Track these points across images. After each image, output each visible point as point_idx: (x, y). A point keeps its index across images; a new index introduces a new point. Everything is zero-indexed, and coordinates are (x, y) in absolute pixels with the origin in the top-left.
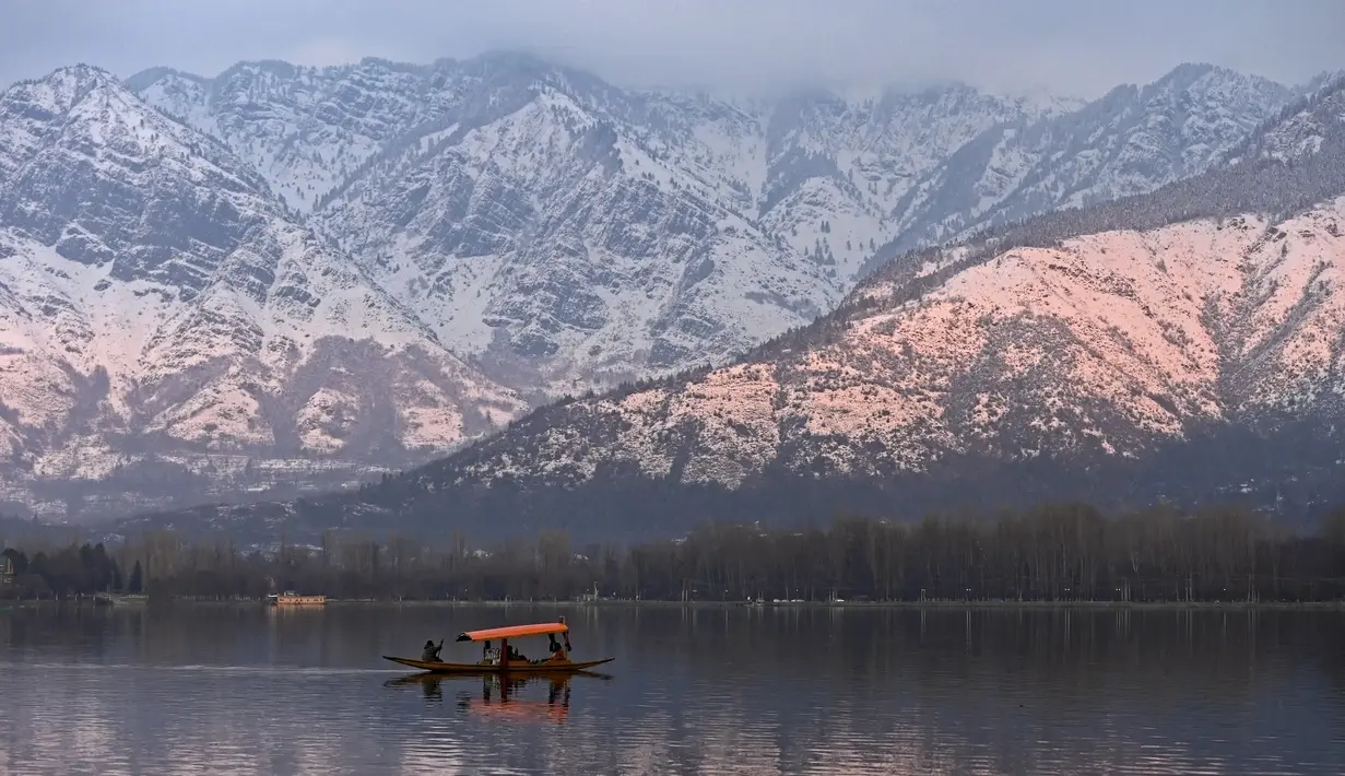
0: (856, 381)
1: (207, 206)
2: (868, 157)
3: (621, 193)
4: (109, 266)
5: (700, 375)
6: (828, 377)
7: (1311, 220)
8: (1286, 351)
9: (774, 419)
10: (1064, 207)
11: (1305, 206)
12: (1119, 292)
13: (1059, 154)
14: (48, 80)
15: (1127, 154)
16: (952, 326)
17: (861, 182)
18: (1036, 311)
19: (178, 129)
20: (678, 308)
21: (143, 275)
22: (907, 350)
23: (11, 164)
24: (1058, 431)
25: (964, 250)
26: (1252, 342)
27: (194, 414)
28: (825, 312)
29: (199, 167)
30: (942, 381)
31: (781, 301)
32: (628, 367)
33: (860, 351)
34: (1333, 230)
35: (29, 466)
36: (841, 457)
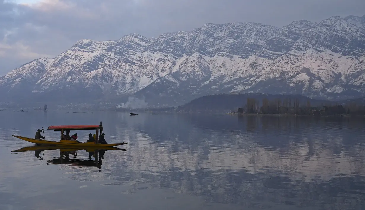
1: (360, 41)
4: (341, 53)
14: (329, 19)
19: (355, 27)
21: (348, 55)
23: (322, 35)
27: (358, 81)
29: (359, 34)
35: (326, 91)
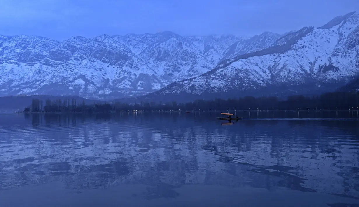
0: (218, 79)
1: (123, 55)
2: (219, 46)
3: (183, 52)
4: (109, 63)
5: (195, 78)
6: (213, 78)
7: (284, 54)
8: (281, 73)
9: (206, 84)
10: (248, 53)
11: (283, 52)
12: (256, 65)
13: (247, 45)
14: (100, 37)
15: (257, 45)
16: (232, 70)
17: (218, 50)
18: (244, 68)
19: (119, 44)
20: (191, 69)
21: (114, 65)
22: (225, 74)
23: (95, 49)
24: (247, 86)
25: (233, 59)
26: (276, 72)
27: (122, 85)
28: (213, 69)
29: (122, 49)
30: (230, 79)
31: (207, 68)
32: (184, 77)
33: (218, 74)
34: (288, 56)
35: (98, 92)
36: (216, 90)
